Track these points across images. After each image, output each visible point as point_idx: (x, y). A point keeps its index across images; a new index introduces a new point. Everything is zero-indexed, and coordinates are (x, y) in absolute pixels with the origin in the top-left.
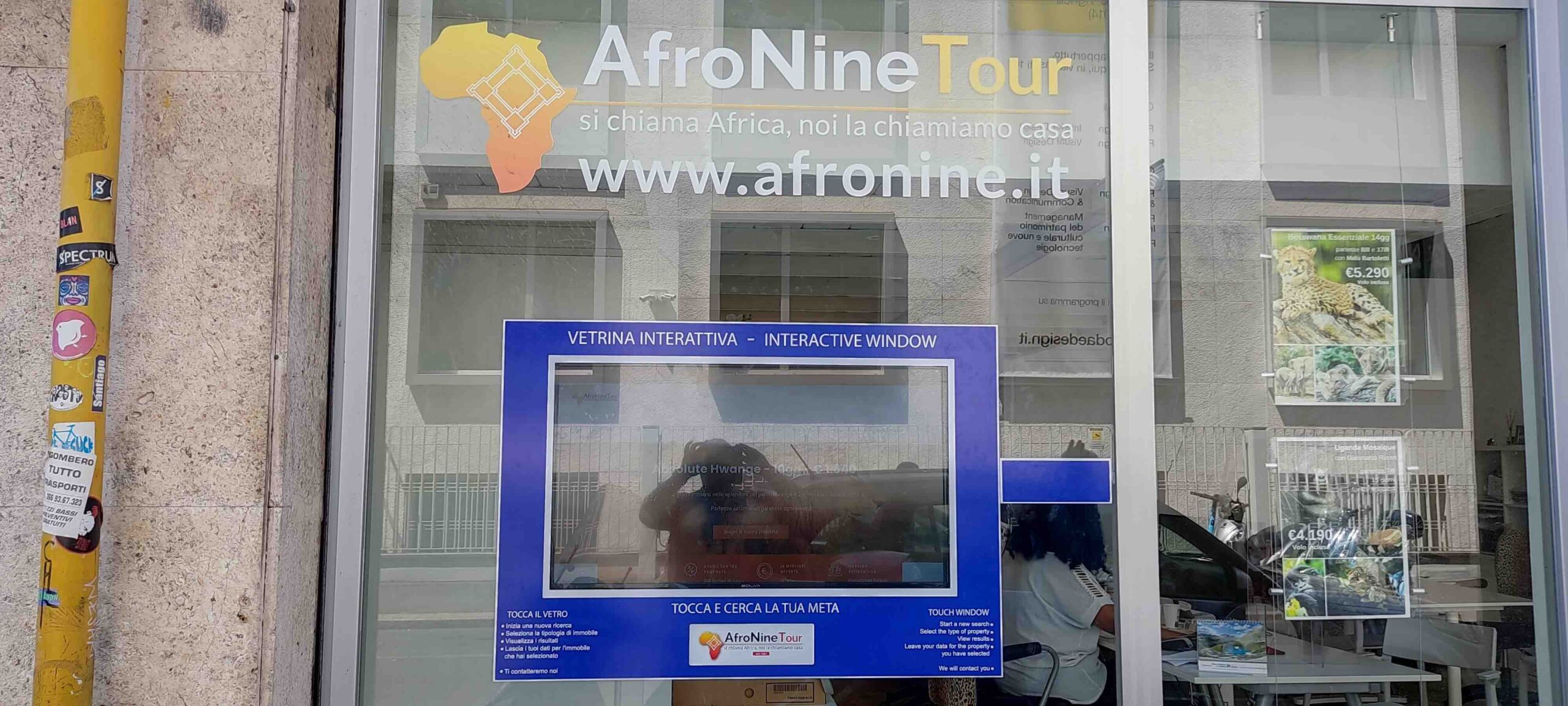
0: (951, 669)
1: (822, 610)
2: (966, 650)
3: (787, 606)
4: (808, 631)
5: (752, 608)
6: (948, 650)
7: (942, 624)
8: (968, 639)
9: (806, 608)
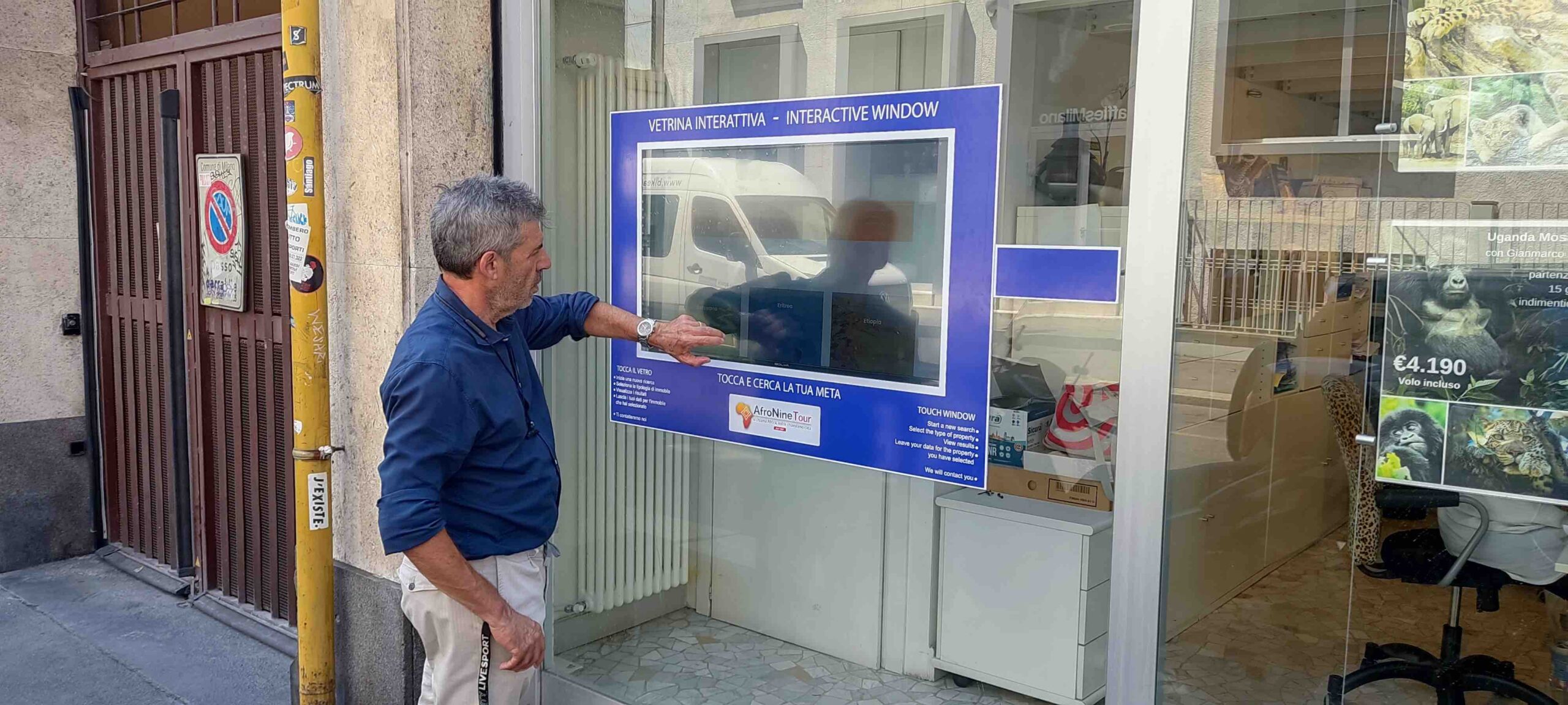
0: (936, 472)
1: (827, 395)
2: (951, 455)
3: (800, 387)
4: (814, 413)
5: (773, 385)
6: (934, 452)
7: (930, 423)
8: (954, 444)
9: (814, 391)
